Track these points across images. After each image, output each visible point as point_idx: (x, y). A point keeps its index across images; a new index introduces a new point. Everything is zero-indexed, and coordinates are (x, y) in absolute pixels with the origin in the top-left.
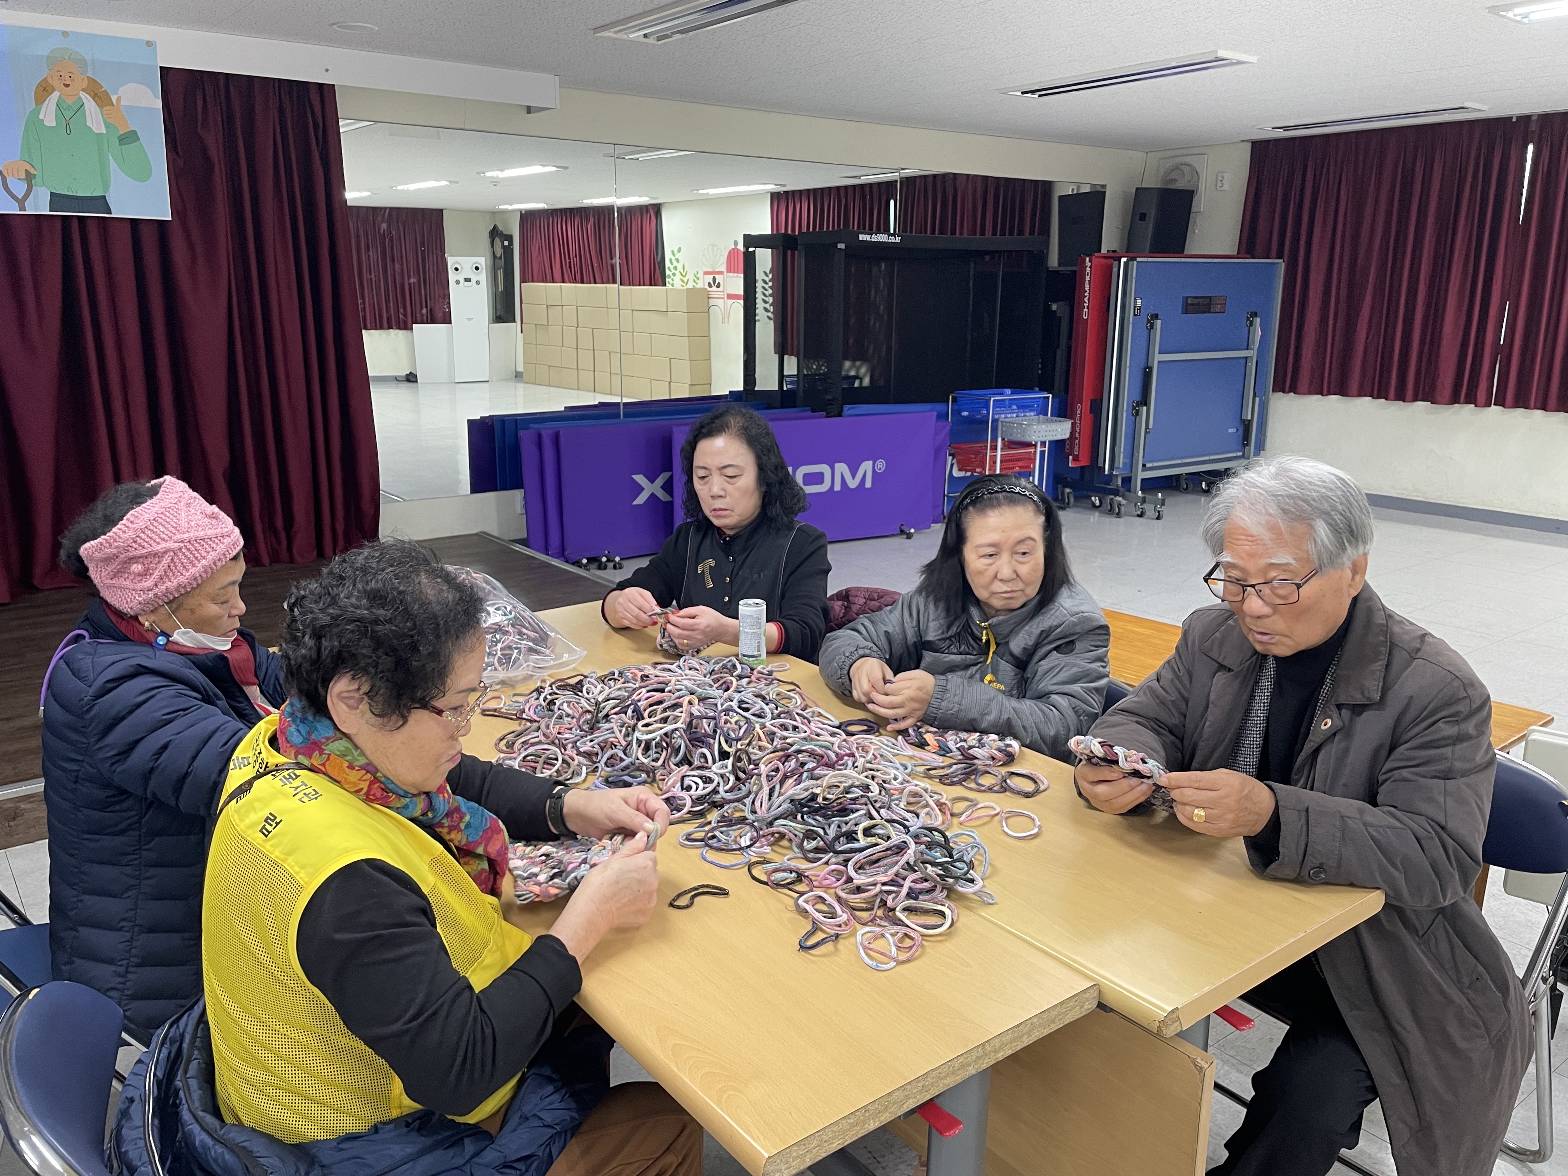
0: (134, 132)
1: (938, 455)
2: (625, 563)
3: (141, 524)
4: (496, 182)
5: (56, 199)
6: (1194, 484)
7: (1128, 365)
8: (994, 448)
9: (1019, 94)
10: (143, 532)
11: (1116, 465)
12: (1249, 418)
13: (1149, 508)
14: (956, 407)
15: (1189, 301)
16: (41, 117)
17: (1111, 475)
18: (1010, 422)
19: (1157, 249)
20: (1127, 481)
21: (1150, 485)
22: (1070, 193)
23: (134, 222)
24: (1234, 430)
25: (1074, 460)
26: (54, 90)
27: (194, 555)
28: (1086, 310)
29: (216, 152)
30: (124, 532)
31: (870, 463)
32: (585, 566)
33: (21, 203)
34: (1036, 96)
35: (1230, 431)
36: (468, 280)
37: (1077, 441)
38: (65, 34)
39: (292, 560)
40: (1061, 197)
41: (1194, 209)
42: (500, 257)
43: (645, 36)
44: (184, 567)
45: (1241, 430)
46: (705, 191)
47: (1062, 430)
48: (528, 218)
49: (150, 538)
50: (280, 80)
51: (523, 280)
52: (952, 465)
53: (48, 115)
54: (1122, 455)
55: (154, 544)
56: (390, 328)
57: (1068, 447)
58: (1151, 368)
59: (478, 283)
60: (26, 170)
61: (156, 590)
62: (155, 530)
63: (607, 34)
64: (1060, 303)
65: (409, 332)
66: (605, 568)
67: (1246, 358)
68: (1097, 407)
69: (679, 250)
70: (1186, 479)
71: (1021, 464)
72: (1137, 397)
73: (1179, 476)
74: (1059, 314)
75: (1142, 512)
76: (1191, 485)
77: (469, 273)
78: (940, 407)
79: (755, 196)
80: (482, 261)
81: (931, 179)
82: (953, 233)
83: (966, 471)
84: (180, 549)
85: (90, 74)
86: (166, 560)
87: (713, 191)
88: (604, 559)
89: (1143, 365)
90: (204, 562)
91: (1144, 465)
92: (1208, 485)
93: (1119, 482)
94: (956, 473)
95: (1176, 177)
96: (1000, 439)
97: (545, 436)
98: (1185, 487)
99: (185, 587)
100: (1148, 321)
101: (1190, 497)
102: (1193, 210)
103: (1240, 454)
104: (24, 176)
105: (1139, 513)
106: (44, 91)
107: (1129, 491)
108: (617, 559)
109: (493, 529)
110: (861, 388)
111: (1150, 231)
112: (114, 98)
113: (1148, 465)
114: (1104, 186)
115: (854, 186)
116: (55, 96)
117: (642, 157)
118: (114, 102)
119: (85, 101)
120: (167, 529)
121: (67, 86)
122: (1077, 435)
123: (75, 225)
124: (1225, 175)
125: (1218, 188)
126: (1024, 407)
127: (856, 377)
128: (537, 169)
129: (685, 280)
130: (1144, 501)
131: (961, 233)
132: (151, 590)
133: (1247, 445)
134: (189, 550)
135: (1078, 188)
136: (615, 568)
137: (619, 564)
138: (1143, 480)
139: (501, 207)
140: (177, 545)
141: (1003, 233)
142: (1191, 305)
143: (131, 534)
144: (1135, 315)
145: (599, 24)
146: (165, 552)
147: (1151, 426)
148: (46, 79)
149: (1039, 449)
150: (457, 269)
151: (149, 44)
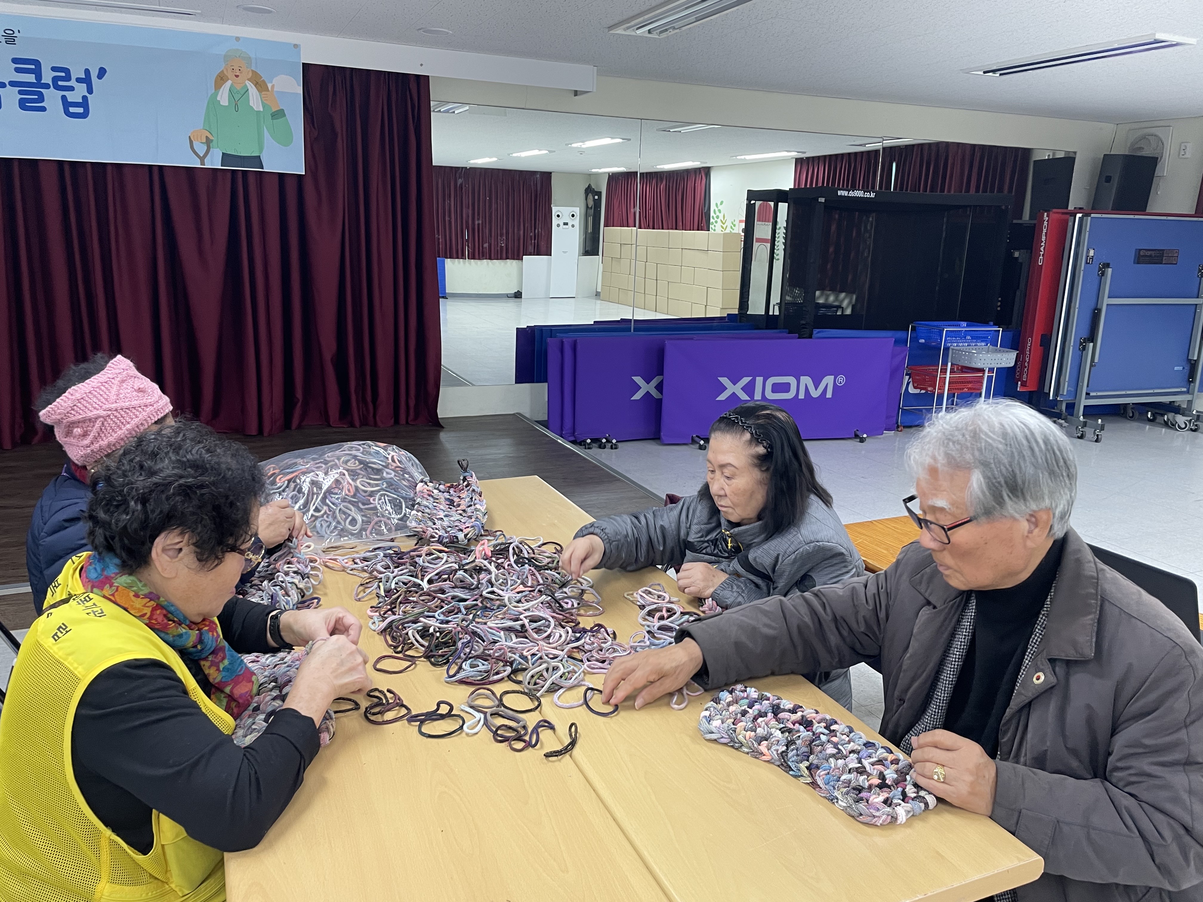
0: (282, 111)
1: (895, 374)
2: (619, 444)
3: (78, 396)
4: (581, 152)
5: (226, 158)
6: (1140, 413)
7: (1077, 306)
8: (944, 371)
9: (981, 73)
10: (80, 403)
11: (1061, 393)
12: (1195, 358)
13: (1089, 432)
14: (915, 335)
15: (1142, 253)
16: (218, 99)
17: (1055, 400)
18: (959, 350)
19: (1118, 208)
20: (1071, 407)
21: (1091, 412)
22: (1047, 158)
23: (281, 176)
24: (1181, 368)
25: (1021, 385)
26: (228, 79)
27: (120, 421)
28: (1041, 257)
29: (340, 126)
30: (65, 402)
31: (832, 378)
32: (589, 444)
33: (202, 160)
34: (998, 75)
35: (1176, 368)
36: (566, 224)
37: (1026, 369)
38: (238, 39)
39: (376, 425)
40: (1035, 161)
41: (1158, 172)
42: (591, 208)
43: (649, 31)
44: (113, 430)
45: (1187, 368)
46: (743, 157)
47: (1008, 359)
48: (613, 178)
49: (86, 407)
50: (389, 73)
51: (606, 225)
52: (908, 384)
53: (224, 98)
54: (1066, 384)
55: (88, 412)
56: (507, 258)
57: (1018, 374)
58: (1100, 311)
59: (573, 226)
60: (207, 137)
61: (92, 447)
62: (90, 401)
63: (619, 31)
64: (1022, 251)
65: (520, 261)
66: (604, 447)
67: (1196, 305)
68: (1046, 341)
69: (722, 203)
70: (1132, 408)
71: (970, 386)
72: (1085, 334)
73: (1126, 405)
74: (1020, 260)
75: (1082, 434)
76: (1137, 414)
77: (566, 218)
78: (900, 334)
79: (784, 160)
80: (577, 211)
81: (927, 147)
82: (942, 190)
83: (921, 389)
84: (109, 416)
85: (253, 69)
86: (98, 424)
87: (748, 157)
88: (604, 440)
89: (1093, 306)
90: (128, 426)
91: (1087, 394)
92: (1153, 415)
93: (1064, 408)
94: (911, 390)
95: (1142, 146)
96: (949, 364)
97: (565, 343)
98: (1131, 415)
99: (114, 445)
100: (1100, 269)
101: (1135, 424)
102: (1155, 175)
103: (1185, 389)
104: (204, 141)
105: (1079, 435)
106: (221, 79)
107: (1072, 415)
108: (614, 441)
109: (526, 412)
110: (843, 316)
111: (1114, 191)
112: (270, 86)
113: (1092, 394)
114: (1075, 153)
115: (862, 153)
116: (229, 83)
117: (684, 129)
118: (270, 89)
119: (249, 87)
120: (99, 400)
121: (237, 76)
122: (1026, 364)
123: (240, 175)
124: (1188, 145)
125: (1181, 156)
126: (977, 338)
127: (839, 307)
128: (607, 141)
129: (724, 226)
130: (1085, 424)
131: (949, 191)
132: (89, 447)
133: (1192, 382)
134: (116, 417)
135: (1054, 154)
136: (612, 448)
137: (615, 445)
138: (1085, 406)
139: (594, 170)
140: (105, 413)
141: (985, 191)
142: (1143, 256)
143: (70, 403)
144: (1087, 263)
145: (612, 23)
146: (96, 418)
147: (1096, 360)
148: (222, 71)
149: (986, 374)
150: (558, 216)
151: (296, 46)
